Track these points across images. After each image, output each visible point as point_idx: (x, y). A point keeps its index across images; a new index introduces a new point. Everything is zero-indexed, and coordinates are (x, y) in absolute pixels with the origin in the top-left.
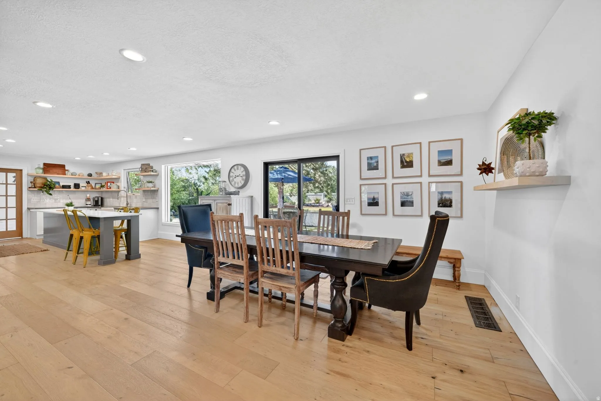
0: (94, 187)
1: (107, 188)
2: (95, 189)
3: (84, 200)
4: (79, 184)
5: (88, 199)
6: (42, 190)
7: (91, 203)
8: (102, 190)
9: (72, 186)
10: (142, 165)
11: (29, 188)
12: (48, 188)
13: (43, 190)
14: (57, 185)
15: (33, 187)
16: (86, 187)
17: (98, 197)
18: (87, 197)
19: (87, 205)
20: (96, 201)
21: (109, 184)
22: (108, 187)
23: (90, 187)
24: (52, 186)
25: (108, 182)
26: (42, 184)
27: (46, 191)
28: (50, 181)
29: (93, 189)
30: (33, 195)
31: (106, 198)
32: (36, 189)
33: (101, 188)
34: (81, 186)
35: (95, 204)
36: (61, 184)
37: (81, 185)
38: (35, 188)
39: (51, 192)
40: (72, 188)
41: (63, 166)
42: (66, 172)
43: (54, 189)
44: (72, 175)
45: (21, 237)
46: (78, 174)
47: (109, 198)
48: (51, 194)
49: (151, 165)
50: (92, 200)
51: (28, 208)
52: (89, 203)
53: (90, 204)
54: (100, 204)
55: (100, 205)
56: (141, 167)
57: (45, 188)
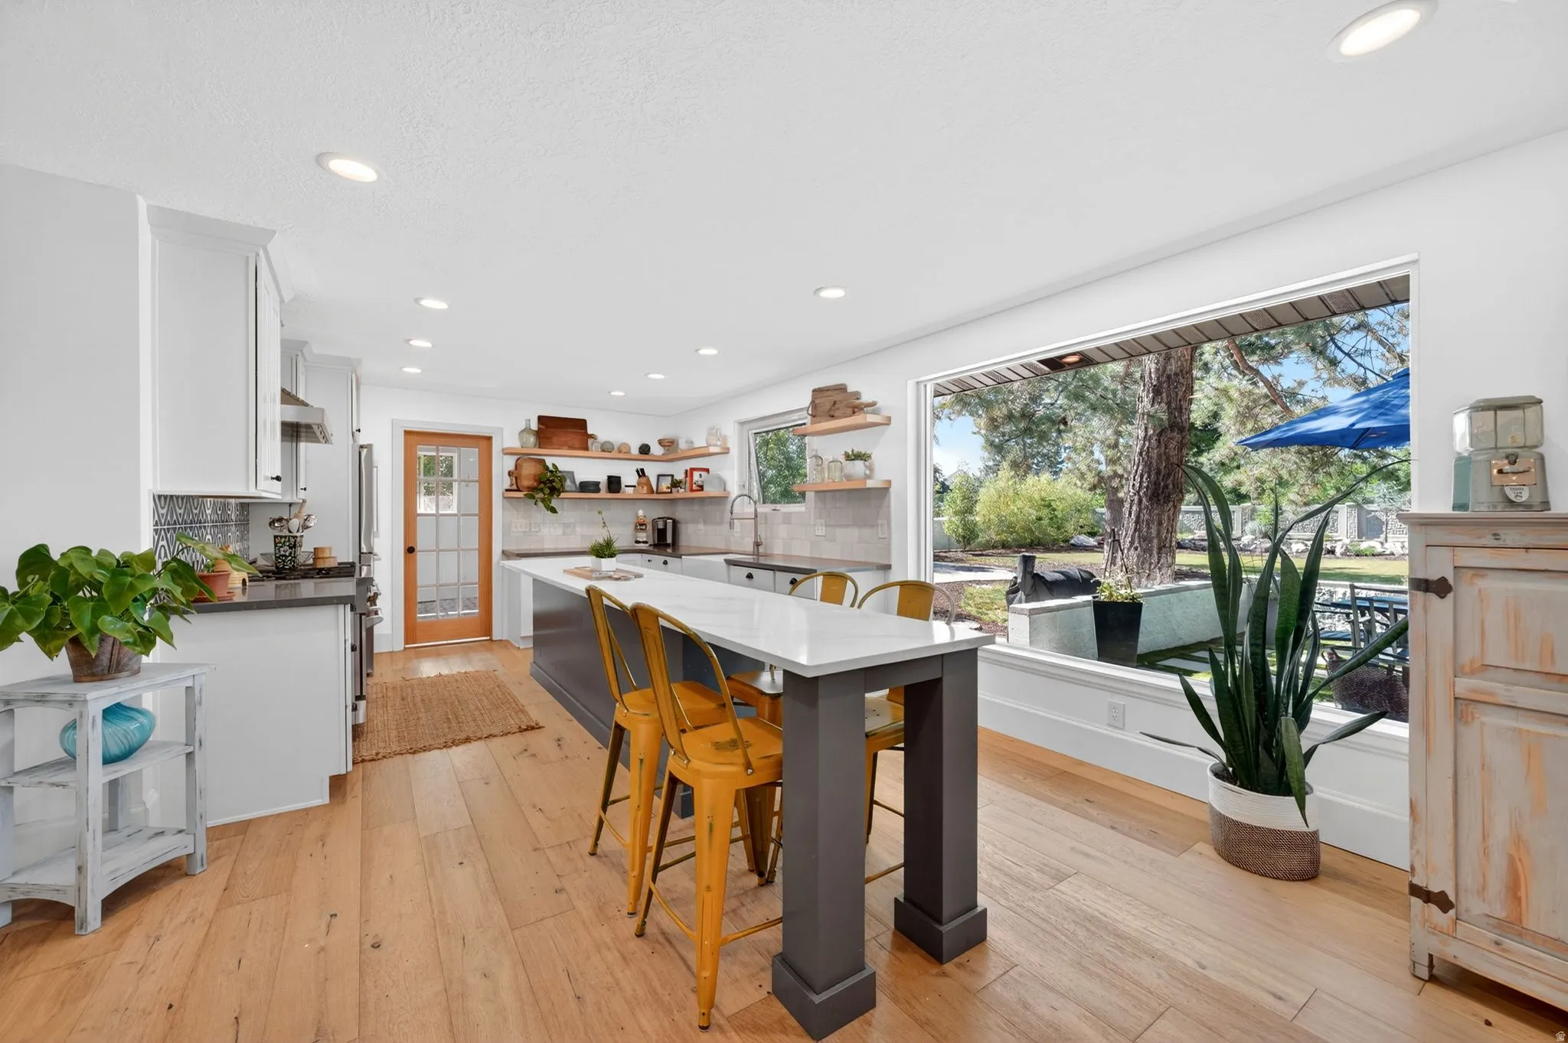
0: (655, 488)
1: (692, 490)
2: (657, 493)
3: (631, 528)
4: (620, 478)
5: (641, 525)
6: (534, 497)
7: (647, 537)
8: (675, 495)
9: (603, 486)
10: (817, 392)
11: (507, 490)
12: (547, 491)
13: (536, 496)
14: (568, 483)
15: (515, 487)
16: (634, 486)
17: (665, 519)
18: (638, 517)
19: (638, 542)
20: (659, 530)
21: (696, 475)
22: (694, 486)
23: (645, 488)
24: (557, 485)
25: (693, 470)
26: (535, 480)
27: (543, 500)
28: (551, 468)
29: (652, 492)
30: (516, 512)
31: (687, 523)
32: (520, 495)
33: (674, 490)
34: (623, 486)
35: (656, 542)
36: (579, 478)
37: (625, 481)
38: (518, 490)
39: (554, 503)
40: (604, 493)
41: (581, 424)
42: (590, 441)
43: (563, 495)
44: (603, 451)
45: (488, 638)
46: (616, 447)
47: (695, 521)
48: (553, 510)
49: (850, 390)
50: (649, 527)
51: (503, 552)
52: (642, 536)
53: (645, 539)
54: (669, 540)
55: (669, 544)
56: (813, 402)
57: (542, 490)
